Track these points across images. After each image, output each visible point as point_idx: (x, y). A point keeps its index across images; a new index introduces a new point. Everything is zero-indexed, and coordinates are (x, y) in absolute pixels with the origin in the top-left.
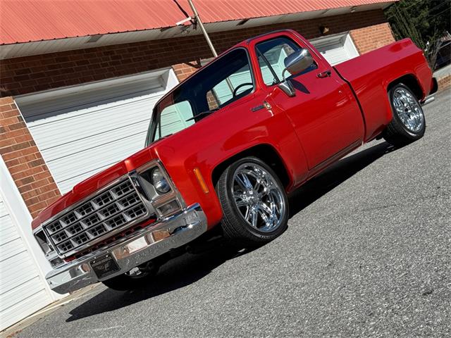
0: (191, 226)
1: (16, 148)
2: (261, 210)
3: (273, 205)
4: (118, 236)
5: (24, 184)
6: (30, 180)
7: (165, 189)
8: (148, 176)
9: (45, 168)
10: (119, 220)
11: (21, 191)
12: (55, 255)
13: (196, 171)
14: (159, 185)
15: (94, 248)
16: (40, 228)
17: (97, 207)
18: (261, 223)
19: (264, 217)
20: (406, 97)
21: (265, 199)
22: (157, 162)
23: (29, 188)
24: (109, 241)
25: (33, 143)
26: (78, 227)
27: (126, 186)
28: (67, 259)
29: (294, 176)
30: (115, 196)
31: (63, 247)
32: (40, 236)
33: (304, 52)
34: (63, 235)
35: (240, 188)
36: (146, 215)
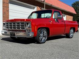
0: (30, 35)
1: (6, 7)
2: (42, 38)
3: (44, 38)
4: (17, 31)
5: (4, 13)
6: (5, 13)
7: (29, 27)
8: (28, 24)
9: (9, 12)
10: (19, 28)
11: (3, 14)
12: (5, 28)
13: (36, 27)
14: (28, 26)
15: (12, 30)
16: (5, 23)
17: (16, 24)
18: (41, 40)
19: (42, 39)
20: (72, 31)
21: (44, 36)
22: (30, 22)
23: (4, 14)
24: (15, 31)
25: (9, 7)
26: (11, 26)
27: (23, 23)
28: (7, 30)
29: (50, 35)
30: (20, 24)
31: (7, 28)
32: (4, 24)
33: (61, 16)
34: (8, 26)
35: (41, 33)
36: (24, 30)
